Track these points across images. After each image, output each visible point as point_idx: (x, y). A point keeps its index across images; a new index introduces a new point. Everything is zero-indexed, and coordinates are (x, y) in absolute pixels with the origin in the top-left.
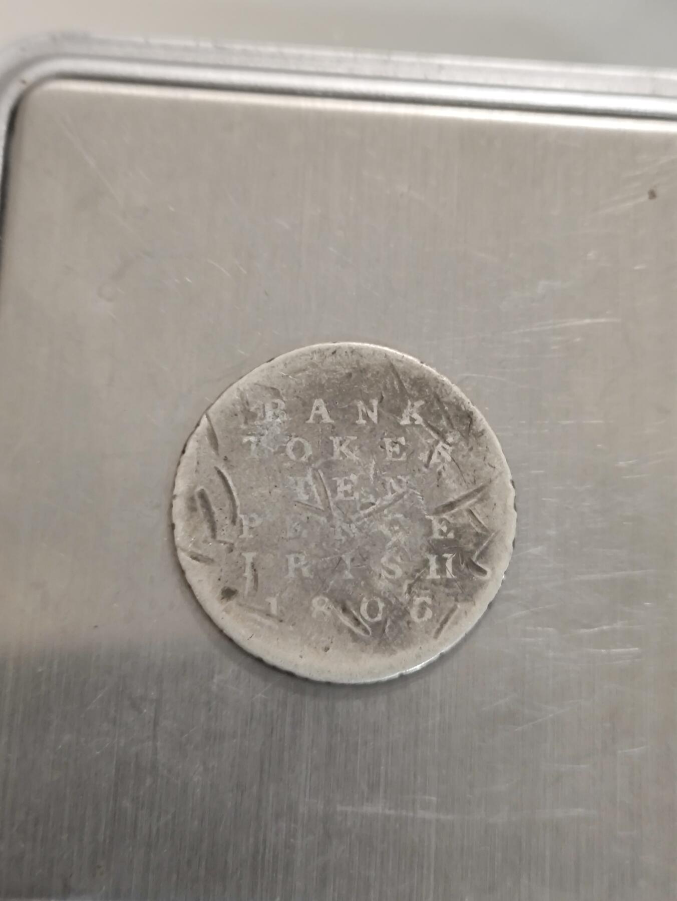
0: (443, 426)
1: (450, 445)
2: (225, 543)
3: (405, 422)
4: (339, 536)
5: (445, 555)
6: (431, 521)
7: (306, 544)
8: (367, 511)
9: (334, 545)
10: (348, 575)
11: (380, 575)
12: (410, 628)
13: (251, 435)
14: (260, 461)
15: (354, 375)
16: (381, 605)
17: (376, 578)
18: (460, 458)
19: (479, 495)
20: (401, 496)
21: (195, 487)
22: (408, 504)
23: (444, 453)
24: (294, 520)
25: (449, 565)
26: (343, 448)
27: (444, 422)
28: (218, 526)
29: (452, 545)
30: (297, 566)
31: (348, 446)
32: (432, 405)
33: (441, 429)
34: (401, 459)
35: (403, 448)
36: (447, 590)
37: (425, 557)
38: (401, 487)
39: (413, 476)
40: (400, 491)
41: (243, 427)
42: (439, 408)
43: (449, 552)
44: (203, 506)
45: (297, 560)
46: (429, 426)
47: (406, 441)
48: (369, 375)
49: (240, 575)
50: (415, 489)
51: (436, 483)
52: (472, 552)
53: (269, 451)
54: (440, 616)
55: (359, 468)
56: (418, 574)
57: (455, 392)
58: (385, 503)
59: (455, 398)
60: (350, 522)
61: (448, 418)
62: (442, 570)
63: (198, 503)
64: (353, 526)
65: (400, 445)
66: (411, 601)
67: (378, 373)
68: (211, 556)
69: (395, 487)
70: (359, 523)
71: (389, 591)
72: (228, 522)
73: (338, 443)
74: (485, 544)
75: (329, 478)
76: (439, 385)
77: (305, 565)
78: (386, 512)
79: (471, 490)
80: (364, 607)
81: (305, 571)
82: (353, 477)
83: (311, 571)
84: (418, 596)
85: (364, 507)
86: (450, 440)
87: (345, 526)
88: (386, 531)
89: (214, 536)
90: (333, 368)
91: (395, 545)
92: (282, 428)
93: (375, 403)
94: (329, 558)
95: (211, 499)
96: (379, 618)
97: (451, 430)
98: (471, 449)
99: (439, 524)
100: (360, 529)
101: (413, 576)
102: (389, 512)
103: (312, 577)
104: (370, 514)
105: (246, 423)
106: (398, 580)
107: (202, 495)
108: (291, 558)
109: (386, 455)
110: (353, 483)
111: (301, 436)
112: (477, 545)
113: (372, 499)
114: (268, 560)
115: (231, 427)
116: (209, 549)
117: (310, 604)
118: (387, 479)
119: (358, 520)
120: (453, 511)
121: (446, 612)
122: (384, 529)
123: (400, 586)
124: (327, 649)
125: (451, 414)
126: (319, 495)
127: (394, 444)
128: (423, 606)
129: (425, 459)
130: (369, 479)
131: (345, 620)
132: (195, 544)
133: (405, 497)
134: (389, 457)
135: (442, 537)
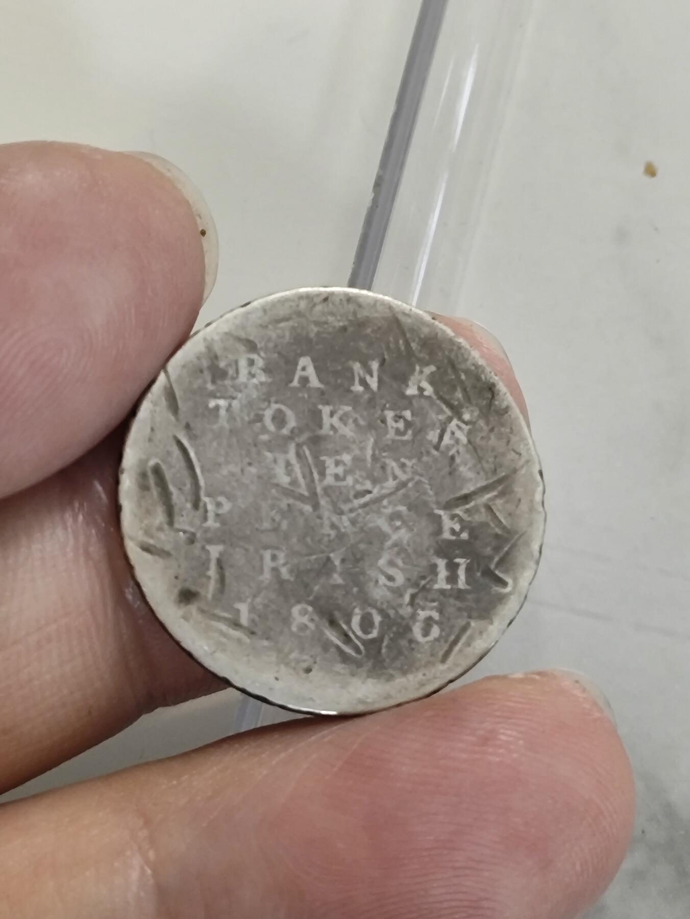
0: (458, 400)
1: (466, 423)
2: (185, 532)
3: (411, 391)
4: (327, 530)
5: (457, 560)
6: (440, 516)
7: (286, 537)
8: (363, 500)
9: (320, 541)
10: (337, 579)
11: (377, 582)
12: (413, 649)
13: (220, 398)
14: (231, 431)
15: (351, 329)
16: (377, 619)
17: (371, 584)
18: (478, 440)
19: (500, 488)
20: (404, 485)
21: (147, 461)
22: (413, 495)
23: (459, 434)
24: (272, 507)
25: (462, 573)
26: (335, 421)
27: (459, 395)
28: (176, 509)
29: (465, 549)
30: (273, 565)
31: (341, 419)
32: (446, 372)
33: (456, 403)
34: (406, 438)
35: (408, 424)
36: (458, 604)
37: (433, 561)
38: (405, 472)
39: (419, 460)
40: (403, 477)
41: (210, 387)
42: (453, 377)
43: (462, 557)
44: (157, 484)
45: (274, 558)
46: (441, 398)
47: (413, 415)
48: (369, 331)
49: (203, 574)
50: (421, 475)
51: (447, 469)
52: (491, 558)
53: (242, 419)
54: (449, 635)
55: (354, 446)
56: (423, 582)
57: (474, 358)
58: (385, 491)
59: (473, 365)
60: (341, 513)
61: (465, 390)
62: (452, 578)
63: (152, 480)
64: (344, 518)
65: (405, 420)
66: (413, 616)
67: (379, 328)
68: (168, 547)
69: (398, 472)
70: (353, 515)
71: (388, 602)
72: (189, 506)
73: (328, 412)
74: (506, 549)
75: (316, 457)
76: (455, 348)
77: (284, 565)
78: (385, 502)
79: (491, 481)
80: (356, 620)
81: (284, 572)
82: (346, 458)
83: (291, 571)
84: (423, 609)
85: (359, 494)
86: (467, 417)
87: (335, 518)
88: (386, 528)
89: (171, 523)
90: (323, 319)
91: (395, 545)
92: (257, 390)
93: (375, 365)
94: (314, 557)
95: (168, 475)
96: (374, 634)
97: (468, 405)
98: (492, 430)
99: (450, 521)
100: (353, 522)
101: (416, 585)
102: (390, 503)
103: (292, 579)
104: (365, 505)
105: (213, 382)
106: (398, 588)
107: (157, 470)
108: (267, 555)
109: (387, 433)
110: (345, 464)
111: (282, 403)
112: (497, 549)
113: (368, 485)
114: (238, 557)
115: (195, 386)
116: (165, 539)
117: (290, 614)
118: (388, 461)
119: (351, 511)
120: (467, 506)
121: (456, 631)
122: (382, 523)
123: (401, 596)
124: (308, 670)
125: (468, 384)
126: (304, 477)
127: (397, 419)
128: (429, 622)
129: (435, 440)
130: (364, 460)
131: (333, 637)
132: (147, 532)
133: (410, 485)
134: (391, 435)
135: (454, 538)
